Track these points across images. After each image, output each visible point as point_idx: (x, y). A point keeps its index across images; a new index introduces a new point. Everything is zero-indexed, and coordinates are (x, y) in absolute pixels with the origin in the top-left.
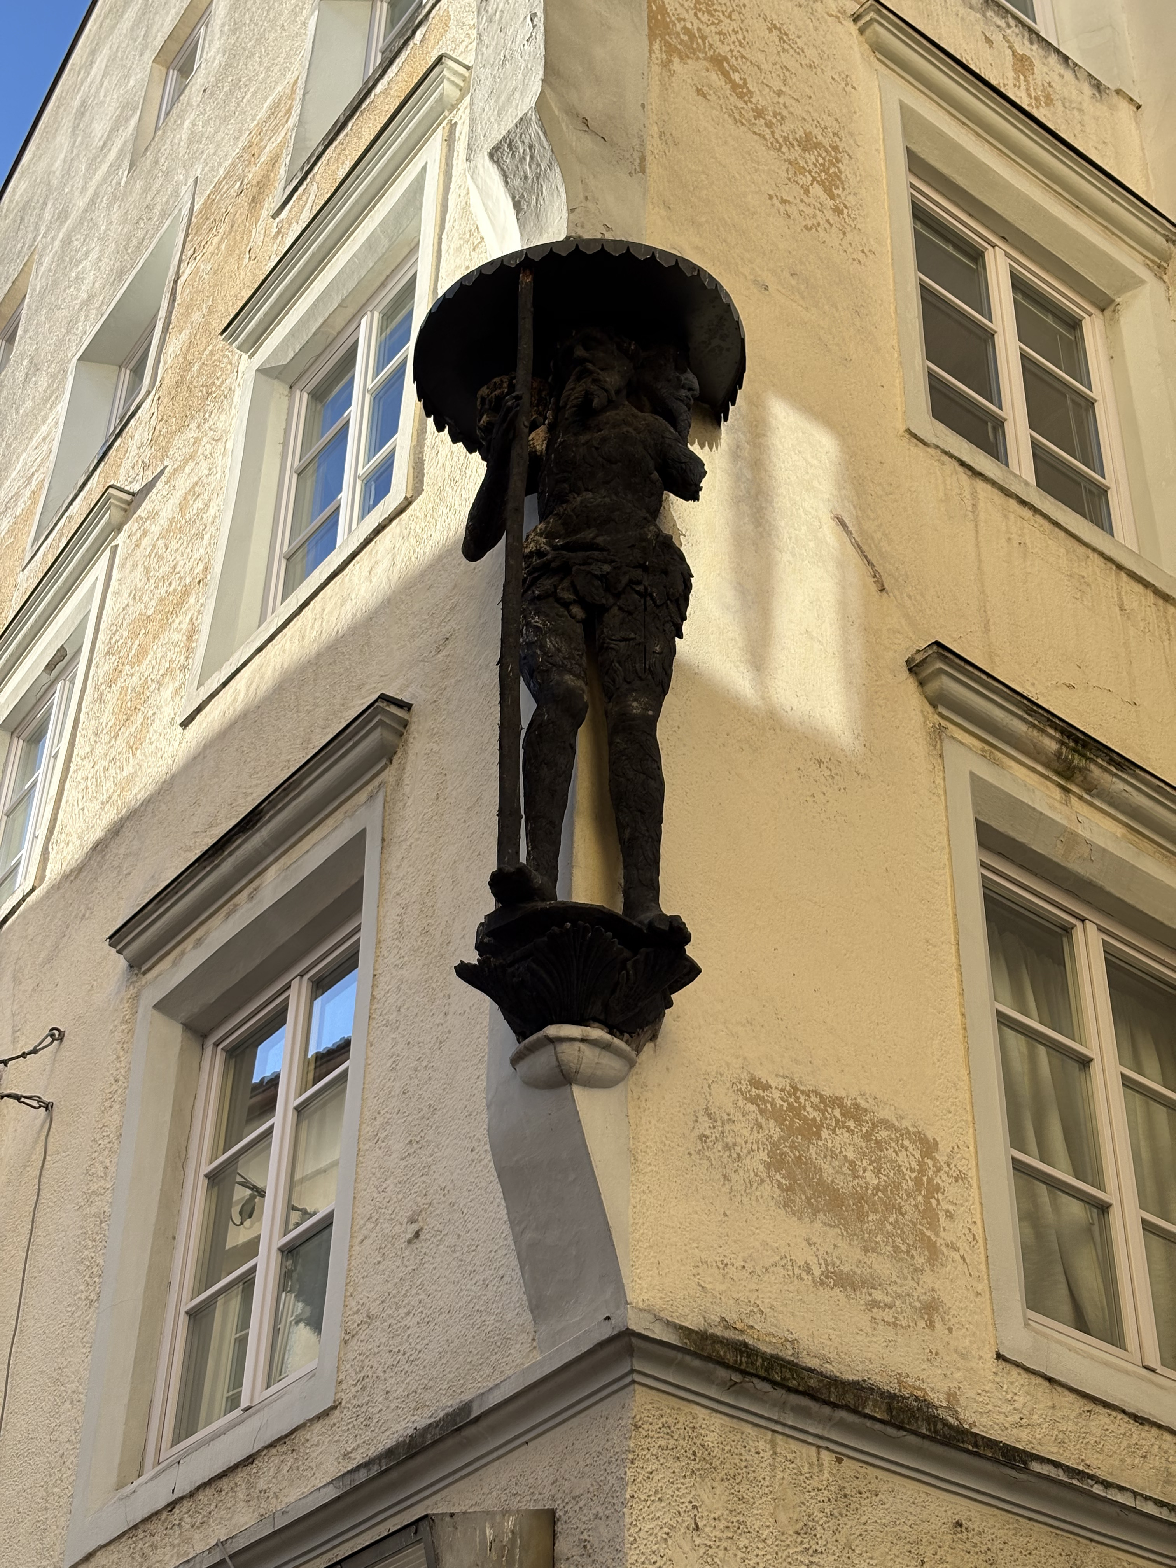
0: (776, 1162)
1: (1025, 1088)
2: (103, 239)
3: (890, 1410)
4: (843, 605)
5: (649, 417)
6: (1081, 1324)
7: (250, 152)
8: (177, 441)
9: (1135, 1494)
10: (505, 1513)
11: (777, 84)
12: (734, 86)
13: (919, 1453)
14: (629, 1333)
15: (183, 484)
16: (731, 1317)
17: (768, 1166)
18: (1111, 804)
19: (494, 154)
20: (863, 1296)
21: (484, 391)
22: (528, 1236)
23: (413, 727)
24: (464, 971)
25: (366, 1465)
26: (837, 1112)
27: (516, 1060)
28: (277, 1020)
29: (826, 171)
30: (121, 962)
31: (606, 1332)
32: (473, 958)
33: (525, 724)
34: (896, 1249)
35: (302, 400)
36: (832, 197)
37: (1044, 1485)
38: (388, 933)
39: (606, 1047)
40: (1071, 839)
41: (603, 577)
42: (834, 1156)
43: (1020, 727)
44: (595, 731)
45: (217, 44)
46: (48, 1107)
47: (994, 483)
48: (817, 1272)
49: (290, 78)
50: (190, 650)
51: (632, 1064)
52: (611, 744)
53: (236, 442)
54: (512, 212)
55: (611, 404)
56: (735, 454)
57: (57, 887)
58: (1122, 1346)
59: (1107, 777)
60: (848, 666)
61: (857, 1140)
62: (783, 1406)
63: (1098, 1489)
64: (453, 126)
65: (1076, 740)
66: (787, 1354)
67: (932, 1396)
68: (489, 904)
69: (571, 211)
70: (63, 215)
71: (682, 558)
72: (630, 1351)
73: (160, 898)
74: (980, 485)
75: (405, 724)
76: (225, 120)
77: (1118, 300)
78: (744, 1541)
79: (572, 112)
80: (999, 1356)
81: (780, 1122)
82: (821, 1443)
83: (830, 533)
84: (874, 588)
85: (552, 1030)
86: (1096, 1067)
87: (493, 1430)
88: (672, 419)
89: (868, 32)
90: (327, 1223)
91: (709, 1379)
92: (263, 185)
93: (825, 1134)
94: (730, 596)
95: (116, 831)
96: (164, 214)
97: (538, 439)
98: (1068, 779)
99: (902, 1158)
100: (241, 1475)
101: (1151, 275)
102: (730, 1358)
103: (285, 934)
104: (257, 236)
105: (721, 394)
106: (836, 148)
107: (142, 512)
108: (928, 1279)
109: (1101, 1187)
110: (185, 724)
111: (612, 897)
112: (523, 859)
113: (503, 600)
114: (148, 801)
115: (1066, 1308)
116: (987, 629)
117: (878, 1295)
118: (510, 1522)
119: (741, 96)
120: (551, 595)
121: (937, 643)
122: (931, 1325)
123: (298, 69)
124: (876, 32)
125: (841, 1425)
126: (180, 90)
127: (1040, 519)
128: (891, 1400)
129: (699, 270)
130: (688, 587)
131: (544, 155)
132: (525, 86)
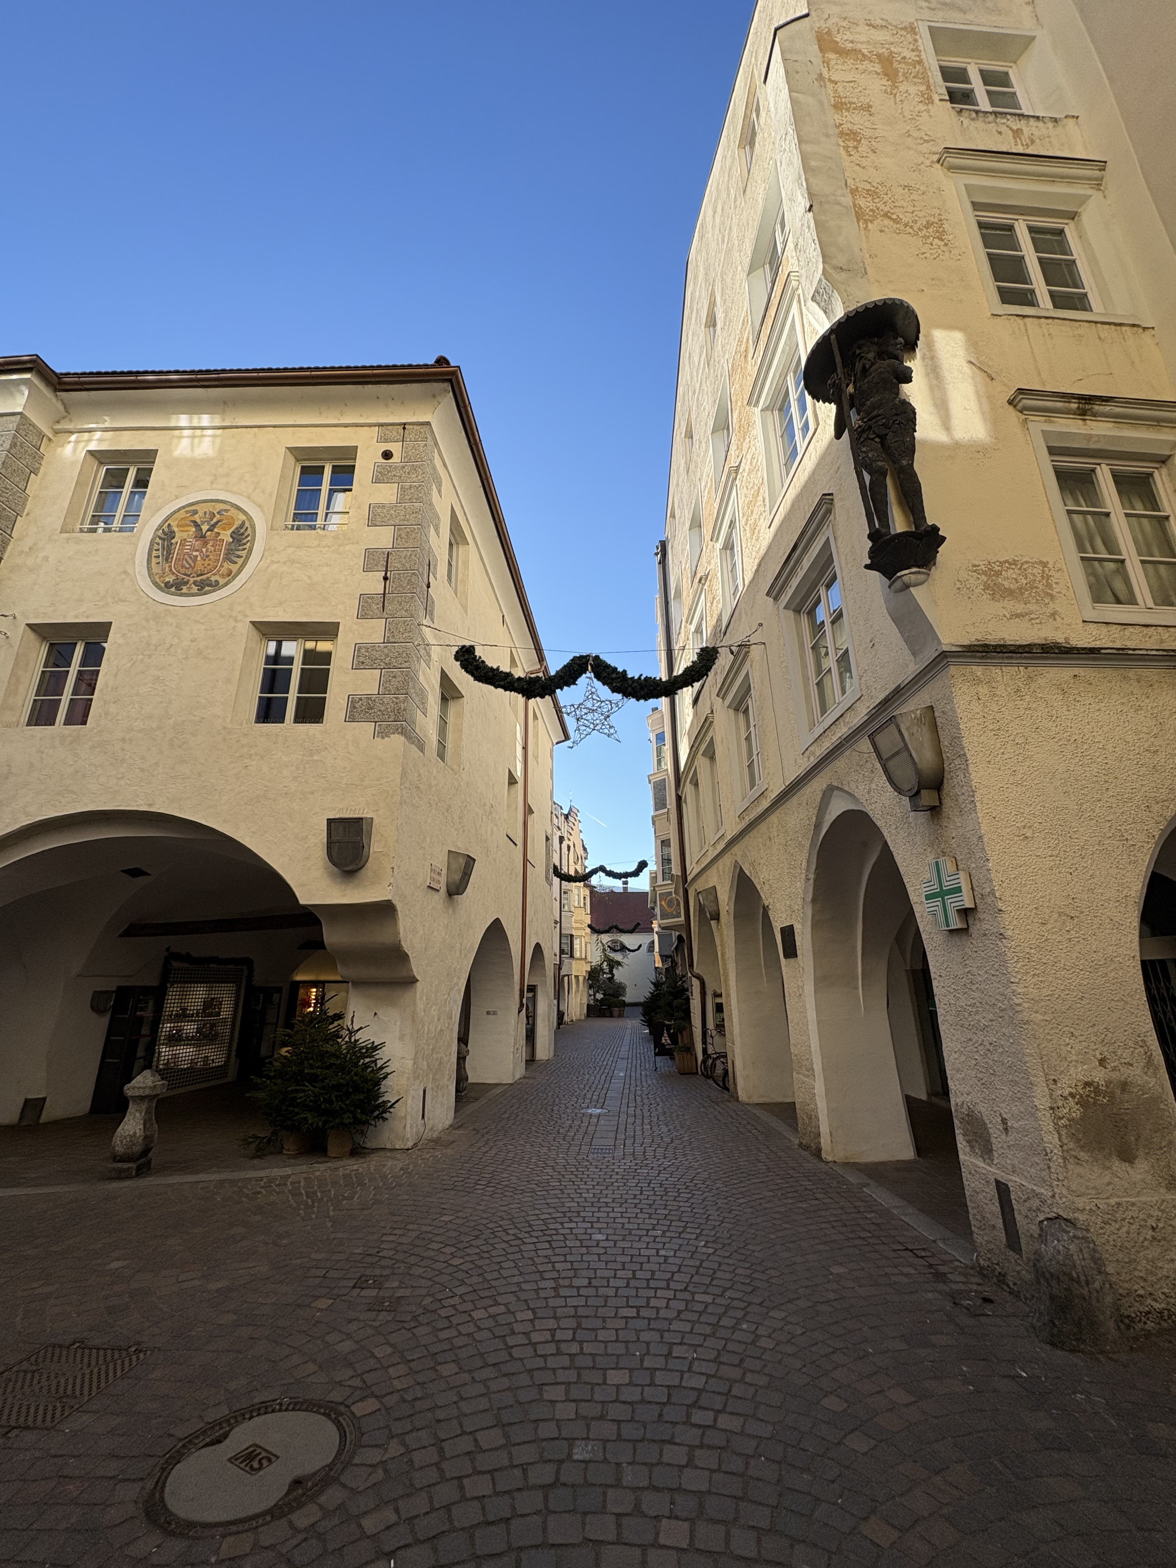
0: (987, 587)
1: (1083, 531)
2: (707, 393)
3: (1042, 649)
4: (977, 392)
5: (888, 361)
6: (1118, 601)
7: (740, 341)
8: (744, 445)
9: (1147, 650)
10: (917, 710)
11: (911, 209)
12: (894, 220)
13: (1057, 659)
14: (944, 652)
15: (749, 457)
16: (979, 638)
17: (984, 590)
18: (1106, 417)
19: (813, 299)
20: (1027, 617)
21: (829, 382)
22: (906, 635)
23: (835, 500)
24: (867, 567)
25: (874, 708)
26: (1007, 565)
27: (890, 587)
28: (818, 601)
29: (938, 232)
30: (771, 600)
31: (937, 653)
32: (869, 562)
33: (868, 484)
34: (1037, 600)
35: (776, 413)
36: (942, 240)
37: (1108, 656)
38: (843, 565)
39: (918, 573)
40: (1089, 437)
41: (883, 424)
42: (1008, 578)
43: (1059, 405)
44: (892, 476)
45: (721, 311)
46: (764, 644)
47: (1033, 317)
48: (1008, 616)
49: (745, 309)
50: (765, 505)
51: (929, 575)
52: (899, 478)
53: (761, 438)
54: (824, 315)
55: (873, 364)
56: (924, 358)
57: (749, 586)
58: (1137, 604)
59: (1102, 407)
60: (983, 413)
61: (1016, 571)
62: (1003, 658)
63: (1131, 652)
64: (799, 296)
65: (1085, 399)
66: (1002, 643)
67: (1058, 641)
68: (870, 544)
69: (844, 303)
70: (695, 391)
71: (910, 404)
72: (946, 657)
73: (776, 579)
74: (1027, 320)
75: (832, 500)
76: (730, 335)
77: (1079, 211)
78: (996, 699)
79: (835, 268)
80: (1084, 621)
81: (986, 575)
82: (1019, 665)
83: (967, 369)
84: (988, 380)
85: (899, 574)
86: (1112, 515)
87: (909, 690)
88: (896, 358)
89: (945, 163)
90: (847, 651)
91: (975, 657)
92: (746, 351)
93: (1003, 573)
94: (932, 409)
95: (759, 565)
96: (721, 376)
97: (851, 389)
98: (1084, 415)
99: (1035, 571)
100: (841, 719)
101: (1094, 191)
102: (981, 649)
103: (814, 576)
104: (749, 367)
105: (914, 338)
106: (940, 220)
107: (741, 471)
108: (1051, 605)
109: (1121, 555)
110: (769, 527)
111: (910, 526)
112: (877, 526)
113: (851, 448)
114: (766, 553)
115: (1112, 599)
116: (1039, 374)
117: (1032, 616)
118: (919, 712)
119: (898, 223)
120: (868, 438)
121: (1019, 389)
122: (1055, 619)
123: (746, 304)
124: (949, 162)
125: (1025, 658)
126: (715, 332)
127: (1056, 321)
128: (1042, 646)
129: (894, 299)
130: (915, 413)
131: (829, 289)
132: (817, 268)
